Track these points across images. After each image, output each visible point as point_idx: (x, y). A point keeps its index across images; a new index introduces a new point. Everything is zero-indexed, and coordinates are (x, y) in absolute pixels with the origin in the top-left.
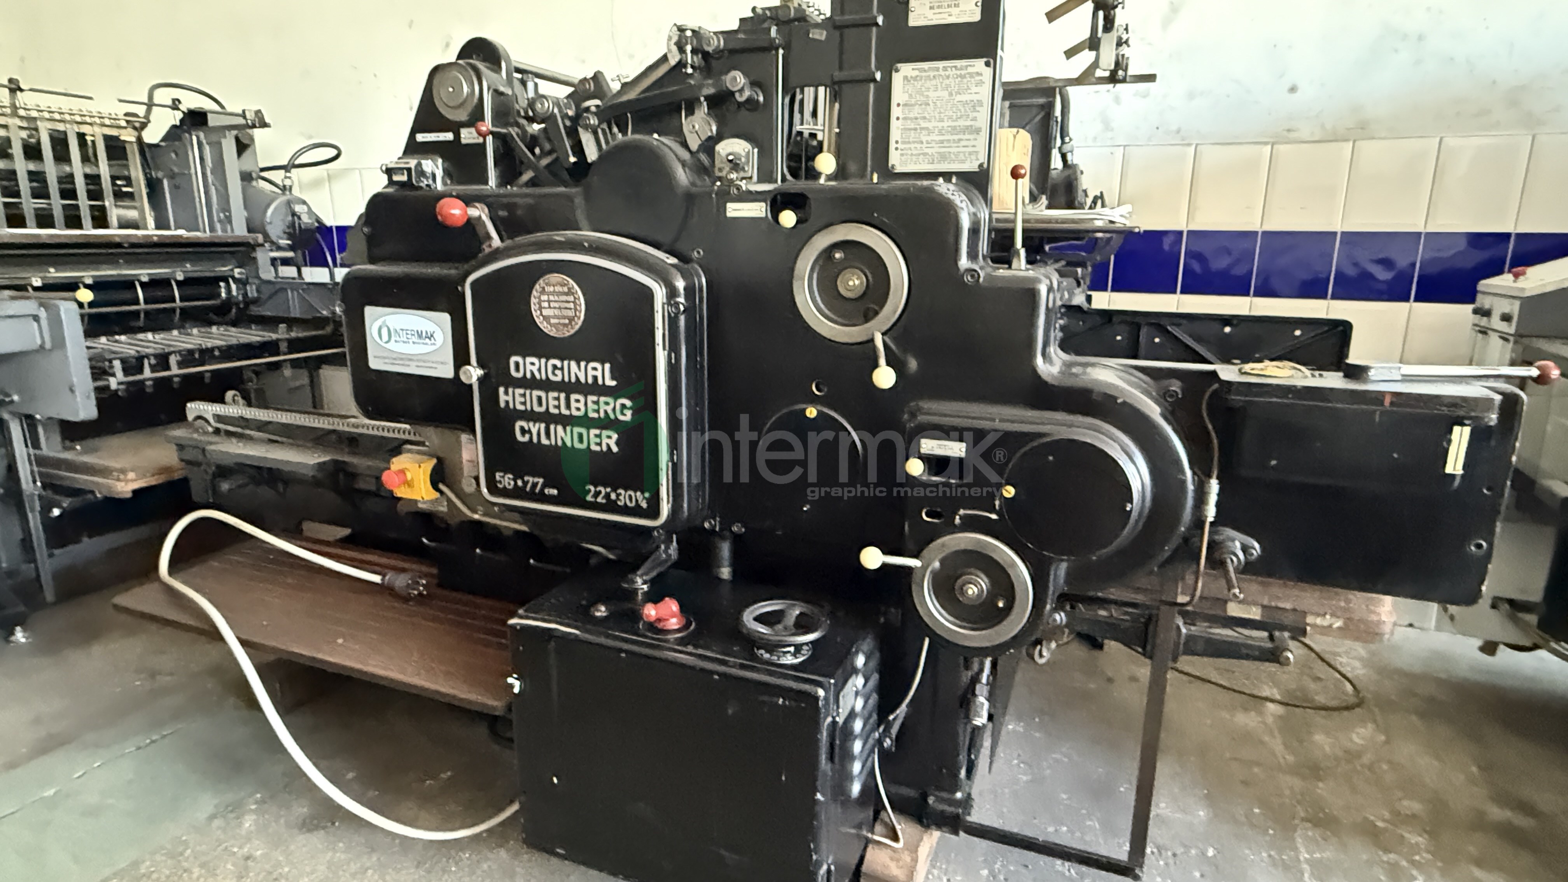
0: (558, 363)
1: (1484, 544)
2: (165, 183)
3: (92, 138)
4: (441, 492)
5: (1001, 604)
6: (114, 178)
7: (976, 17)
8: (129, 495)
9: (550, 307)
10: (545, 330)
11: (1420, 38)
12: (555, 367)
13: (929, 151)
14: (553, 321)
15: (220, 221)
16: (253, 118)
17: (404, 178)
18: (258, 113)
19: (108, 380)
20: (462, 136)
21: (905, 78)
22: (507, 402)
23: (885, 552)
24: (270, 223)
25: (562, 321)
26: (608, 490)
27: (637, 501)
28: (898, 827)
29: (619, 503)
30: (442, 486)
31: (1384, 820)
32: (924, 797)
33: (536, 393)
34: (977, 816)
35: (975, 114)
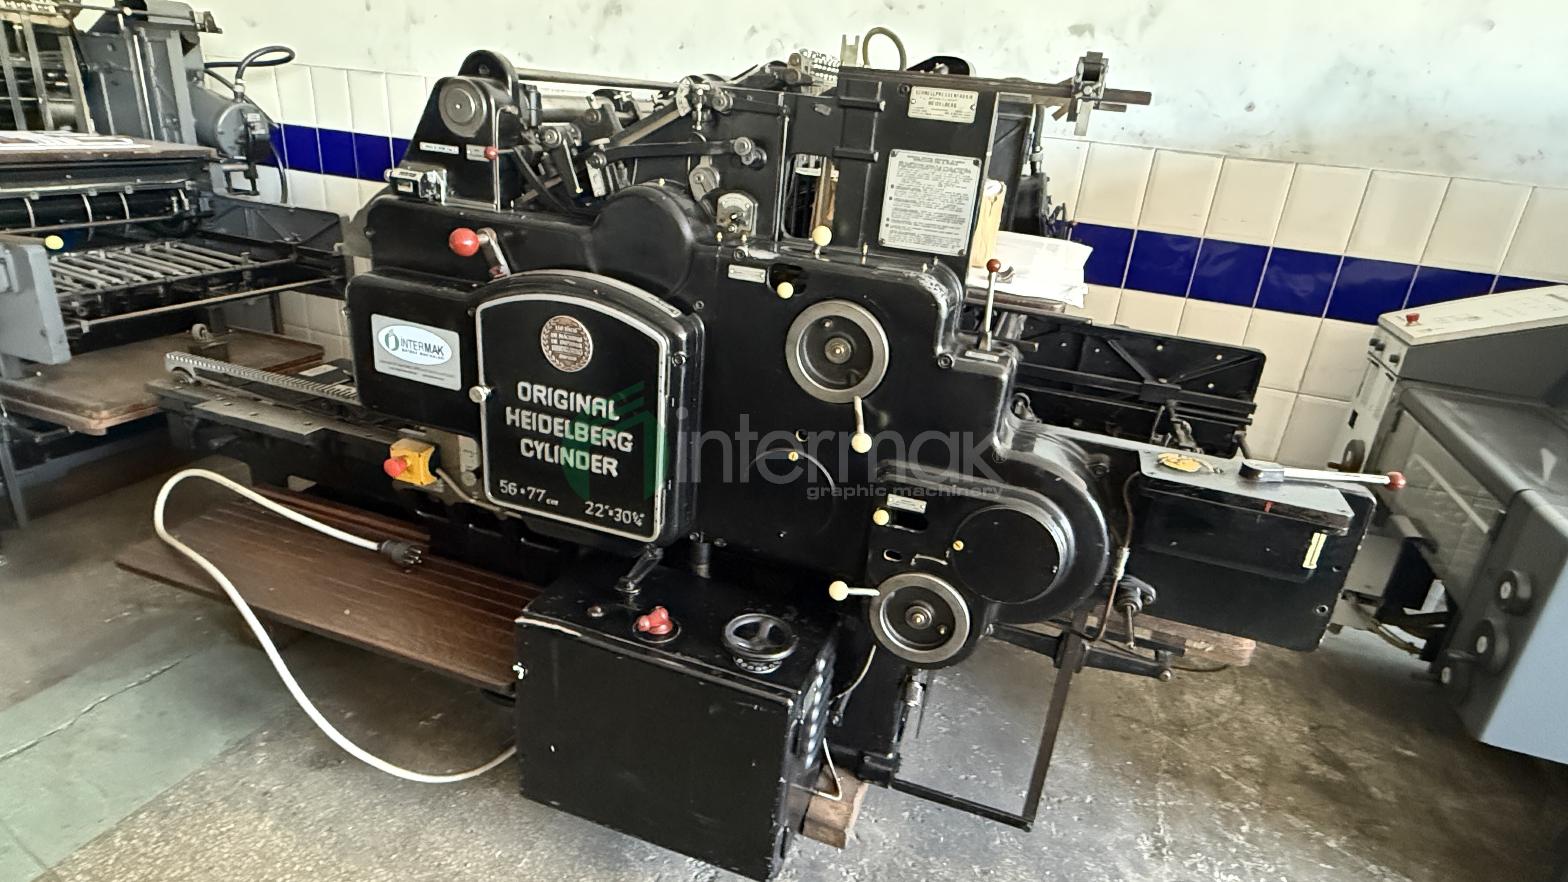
0: (565, 394)
1: (1327, 608)
2: (102, 77)
3: (20, 28)
4: (439, 477)
5: (942, 632)
6: (45, 71)
7: (971, 120)
8: (104, 433)
9: (559, 344)
10: (554, 364)
11: (1370, 73)
12: (561, 397)
13: (917, 232)
14: (561, 356)
15: (166, 126)
16: (202, 22)
17: (410, 190)
18: (207, 15)
19: (79, 323)
20: (468, 152)
21: (901, 163)
22: (514, 422)
23: (850, 585)
24: (222, 133)
25: (570, 358)
26: (607, 507)
27: (632, 520)
28: (838, 780)
29: (616, 519)
30: (439, 471)
31: (1227, 773)
32: (862, 756)
33: (542, 417)
34: (903, 775)
35: (960, 206)
